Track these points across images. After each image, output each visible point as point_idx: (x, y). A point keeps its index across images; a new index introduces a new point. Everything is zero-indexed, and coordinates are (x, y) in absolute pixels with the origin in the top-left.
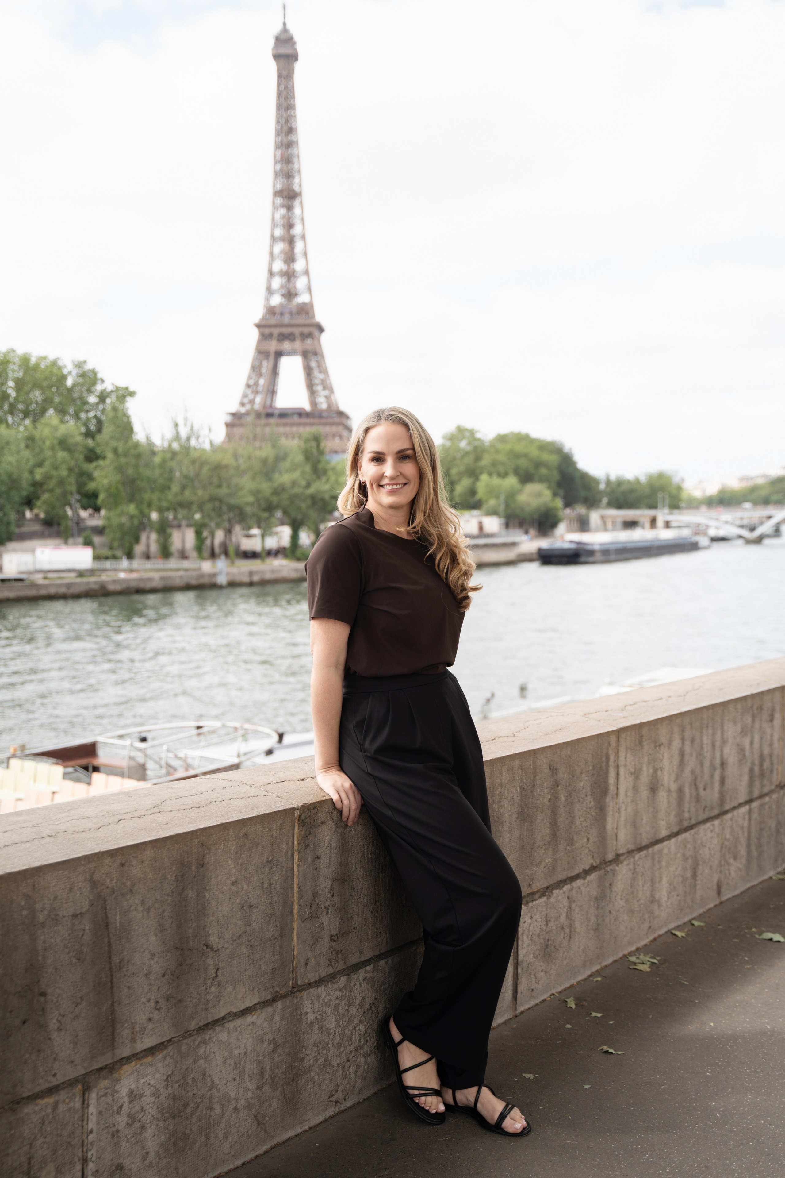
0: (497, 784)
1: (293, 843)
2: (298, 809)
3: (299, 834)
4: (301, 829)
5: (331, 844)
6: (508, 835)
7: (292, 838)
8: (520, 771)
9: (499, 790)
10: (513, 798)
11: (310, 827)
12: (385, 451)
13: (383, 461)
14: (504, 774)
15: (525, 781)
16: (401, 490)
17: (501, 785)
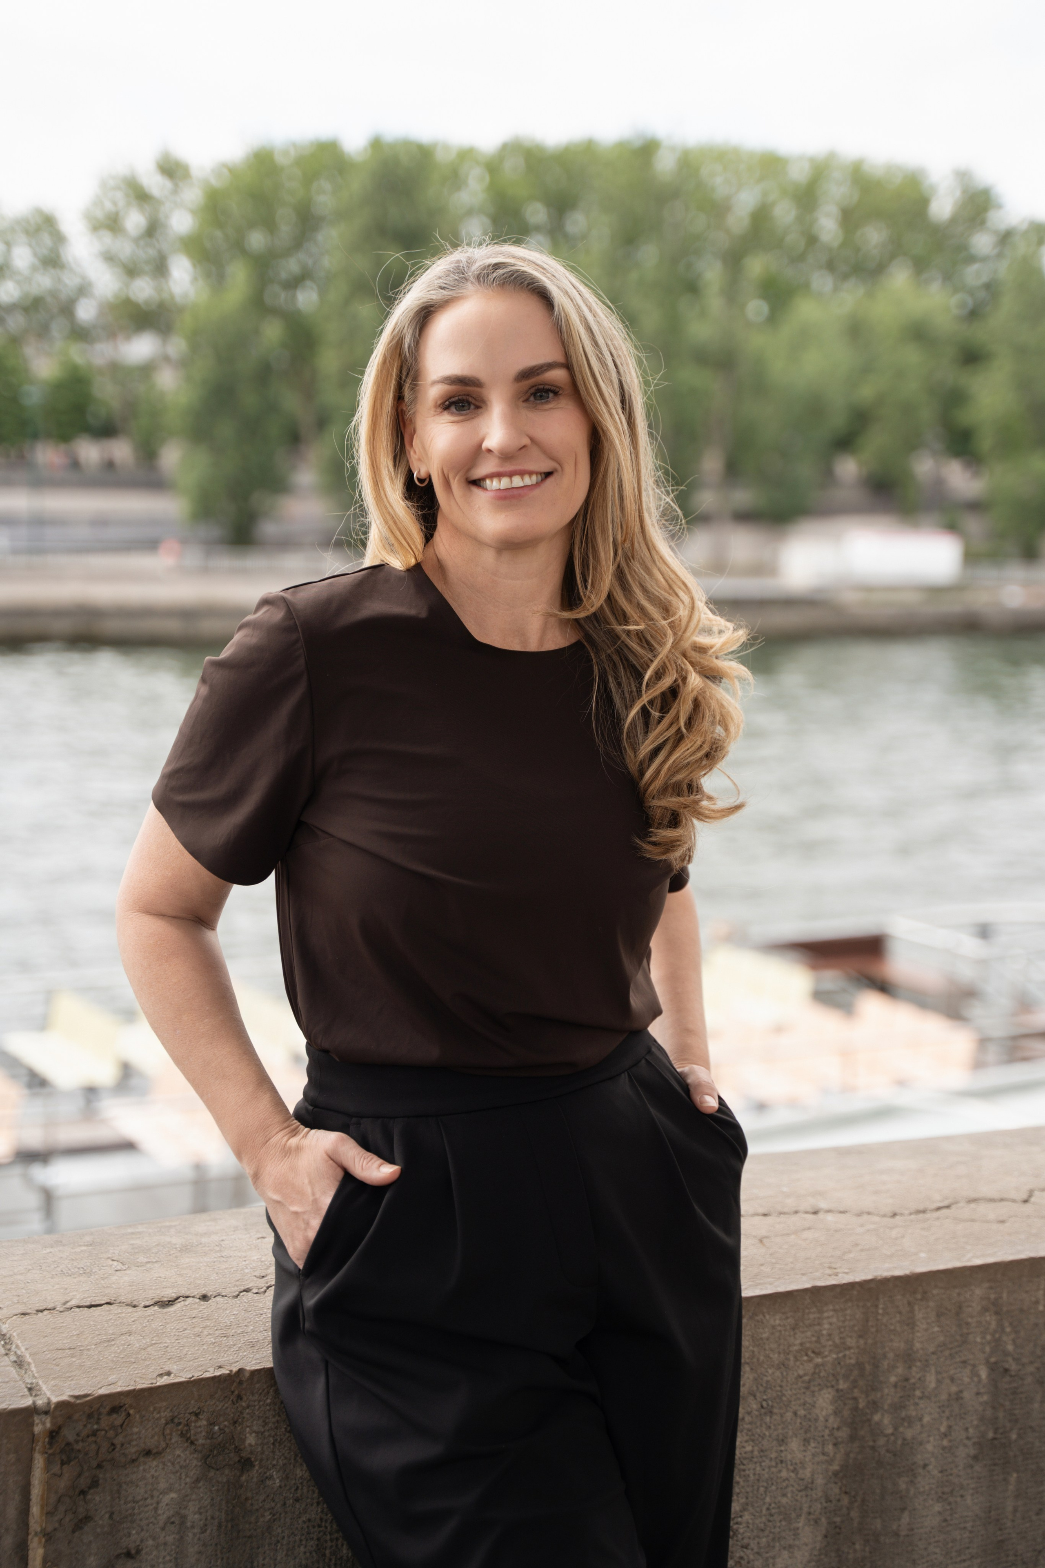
0: (891, 1355)
1: (25, 1511)
2: (46, 1413)
3: (49, 1486)
4: (56, 1469)
5: (184, 1518)
6: (938, 1507)
7: (17, 1497)
8: (991, 1319)
9: (900, 1370)
10: (958, 1396)
11: (94, 1463)
12: (481, 374)
13: (478, 407)
14: (922, 1326)
15: (1010, 1348)
16: (537, 492)
17: (908, 1357)
